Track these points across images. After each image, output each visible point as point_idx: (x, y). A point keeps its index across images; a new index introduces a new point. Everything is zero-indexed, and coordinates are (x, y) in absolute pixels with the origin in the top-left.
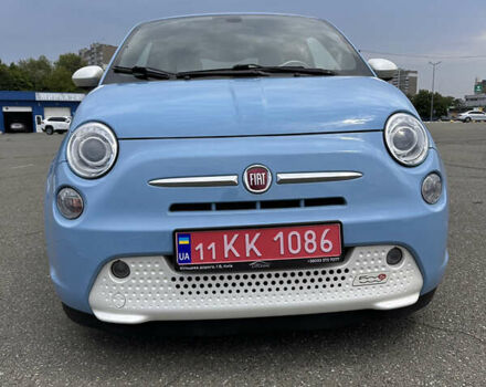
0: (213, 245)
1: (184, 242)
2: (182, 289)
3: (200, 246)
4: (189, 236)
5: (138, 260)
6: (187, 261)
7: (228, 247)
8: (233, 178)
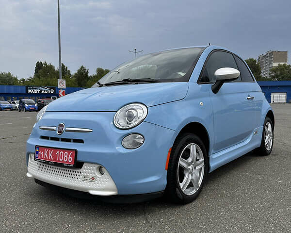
1: (37, 150)
3: (40, 152)
4: (39, 147)
6: (37, 157)
7: (46, 154)
8: (55, 128)
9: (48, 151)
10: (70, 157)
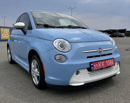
0: (97, 65)
1: (92, 65)
2: (90, 75)
3: (95, 65)
4: (93, 63)
5: (82, 70)
6: (93, 69)
7: (99, 65)
8: (97, 50)
9: (101, 63)
10: (112, 62)
